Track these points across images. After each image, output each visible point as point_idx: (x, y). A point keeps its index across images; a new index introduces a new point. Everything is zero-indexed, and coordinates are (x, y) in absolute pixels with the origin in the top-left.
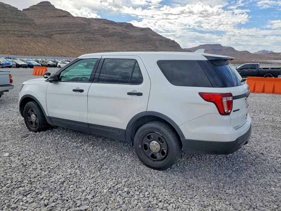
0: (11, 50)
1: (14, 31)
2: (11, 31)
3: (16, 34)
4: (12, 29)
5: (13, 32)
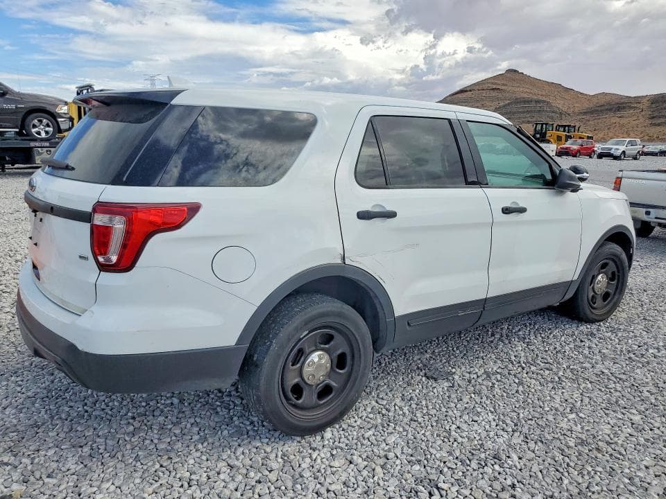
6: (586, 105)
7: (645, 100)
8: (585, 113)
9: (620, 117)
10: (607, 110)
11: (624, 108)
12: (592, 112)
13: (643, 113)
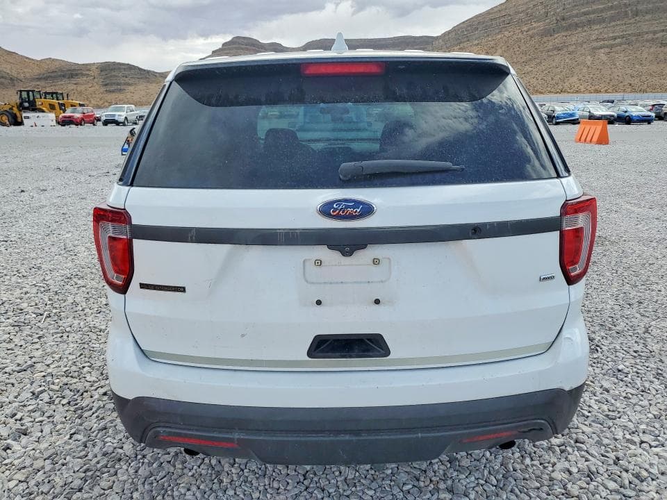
0: (635, 81)
1: (655, 33)
2: (647, 33)
3: (657, 38)
4: (651, 29)
5: (650, 36)
6: (36, 71)
7: (94, 68)
8: (39, 79)
9: (75, 84)
10: (60, 76)
11: (77, 75)
12: (46, 79)
13: (96, 80)
